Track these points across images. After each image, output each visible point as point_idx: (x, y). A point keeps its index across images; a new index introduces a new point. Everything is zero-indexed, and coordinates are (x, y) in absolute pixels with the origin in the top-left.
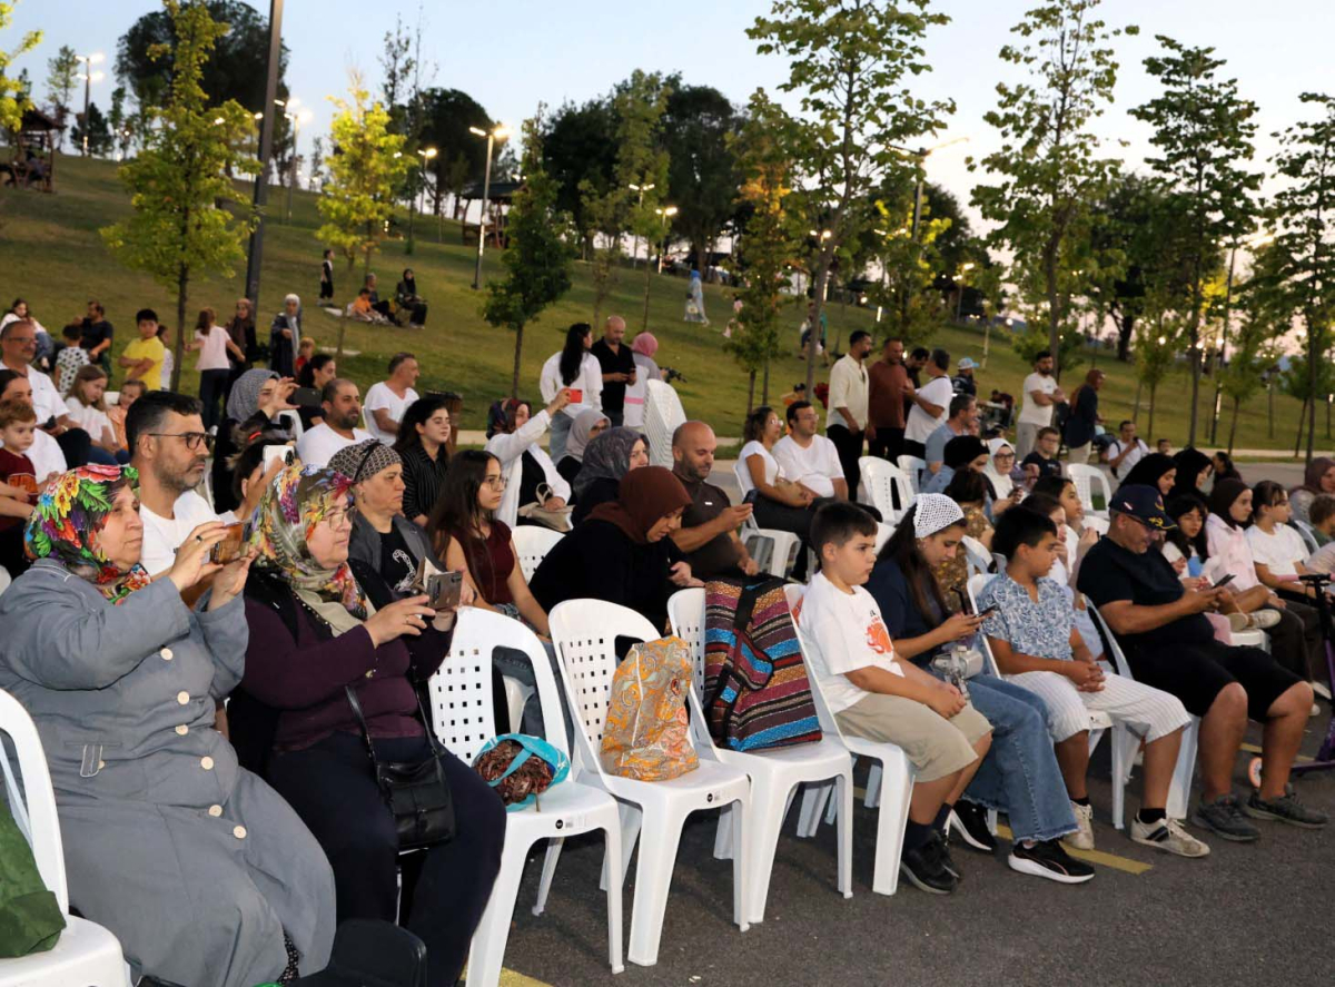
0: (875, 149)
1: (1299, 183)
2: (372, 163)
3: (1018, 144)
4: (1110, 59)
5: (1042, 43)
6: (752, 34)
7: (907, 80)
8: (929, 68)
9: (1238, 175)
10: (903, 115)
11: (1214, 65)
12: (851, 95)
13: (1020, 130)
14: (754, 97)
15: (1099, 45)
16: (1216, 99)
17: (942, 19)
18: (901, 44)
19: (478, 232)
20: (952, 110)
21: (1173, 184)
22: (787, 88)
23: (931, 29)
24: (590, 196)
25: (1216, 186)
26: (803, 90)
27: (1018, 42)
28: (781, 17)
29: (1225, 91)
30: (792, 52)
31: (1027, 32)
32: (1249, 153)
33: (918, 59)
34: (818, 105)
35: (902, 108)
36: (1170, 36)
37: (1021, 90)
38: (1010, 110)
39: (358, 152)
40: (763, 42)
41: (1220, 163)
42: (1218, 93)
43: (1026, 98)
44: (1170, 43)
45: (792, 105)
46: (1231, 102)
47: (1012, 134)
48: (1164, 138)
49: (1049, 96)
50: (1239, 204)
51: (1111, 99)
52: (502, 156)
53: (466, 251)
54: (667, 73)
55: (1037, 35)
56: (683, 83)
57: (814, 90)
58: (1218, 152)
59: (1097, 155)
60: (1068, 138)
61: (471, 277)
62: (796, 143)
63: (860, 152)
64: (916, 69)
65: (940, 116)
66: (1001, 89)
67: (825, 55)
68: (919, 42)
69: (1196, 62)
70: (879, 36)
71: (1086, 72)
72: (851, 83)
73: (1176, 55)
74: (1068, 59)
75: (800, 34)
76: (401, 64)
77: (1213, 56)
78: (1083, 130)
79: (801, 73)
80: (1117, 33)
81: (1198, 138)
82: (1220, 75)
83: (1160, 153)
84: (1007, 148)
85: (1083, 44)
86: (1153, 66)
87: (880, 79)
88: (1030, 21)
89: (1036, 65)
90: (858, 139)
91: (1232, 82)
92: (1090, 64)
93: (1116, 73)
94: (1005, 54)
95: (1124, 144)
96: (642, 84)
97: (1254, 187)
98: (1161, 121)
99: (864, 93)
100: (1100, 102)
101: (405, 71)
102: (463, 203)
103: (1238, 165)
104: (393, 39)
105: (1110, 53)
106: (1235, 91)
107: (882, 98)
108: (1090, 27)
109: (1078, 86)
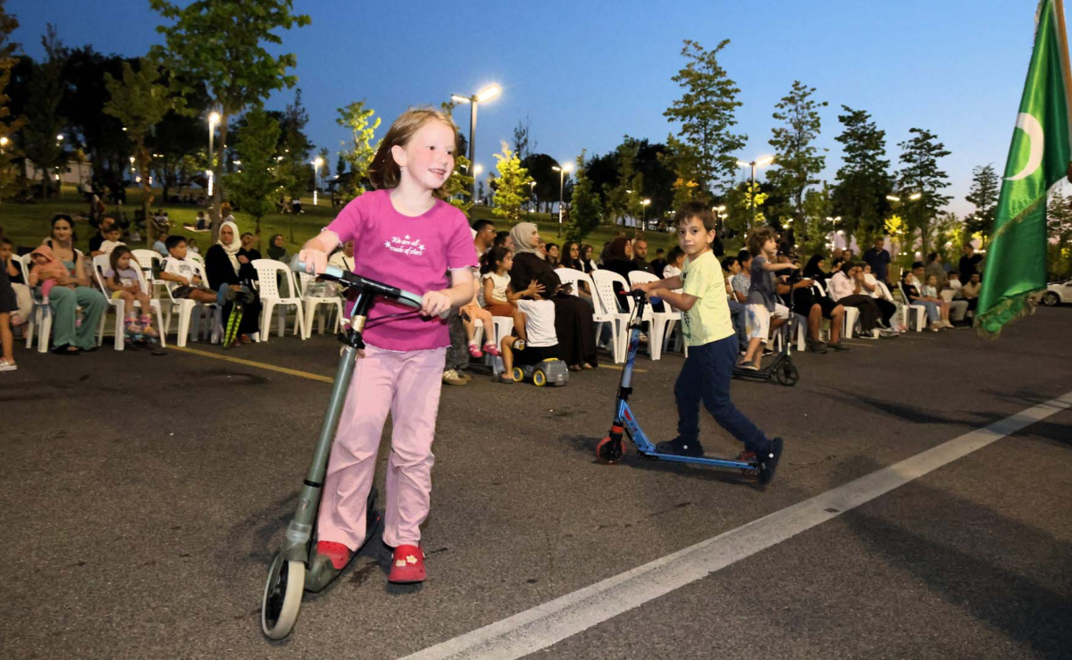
0: (717, 155)
1: (911, 165)
2: (514, 181)
3: (783, 153)
4: (816, 116)
5: (790, 111)
6: (665, 114)
7: (728, 127)
8: (736, 123)
9: (880, 162)
10: (727, 142)
11: (867, 117)
12: (706, 135)
13: (783, 147)
14: (669, 139)
15: (813, 110)
16: (867, 132)
17: (740, 104)
18: (724, 114)
19: (558, 216)
20: (746, 139)
21: (853, 168)
22: (680, 134)
23: (736, 108)
24: (607, 189)
25: (871, 167)
26: (687, 135)
27: (779, 111)
28: (677, 107)
29: (871, 128)
30: (682, 120)
31: (782, 107)
32: (883, 153)
33: (732, 120)
34: (694, 140)
35: (727, 139)
36: (848, 106)
37: (782, 130)
38: (778, 139)
39: (508, 176)
40: (669, 117)
41: (872, 157)
42: (868, 129)
43: (783, 133)
44: (847, 109)
45: (684, 140)
46: (875, 133)
47: (780, 149)
48: (849, 149)
49: (793, 132)
50: (881, 174)
51: (819, 132)
52: (567, 183)
53: (553, 224)
54: (641, 139)
55: (786, 109)
56: (649, 143)
57: (691, 134)
58: (871, 153)
59: (814, 155)
60: (803, 149)
61: (557, 234)
62: (684, 153)
63: (712, 157)
64: (731, 123)
65: (742, 141)
66: (774, 130)
67: (695, 121)
68: (732, 113)
69: (859, 116)
70: (716, 111)
71: (807, 122)
72: (705, 131)
73: (850, 114)
74: (800, 117)
75: (684, 113)
76: (522, 141)
77: (866, 114)
78: (808, 146)
79: (686, 129)
80: (819, 105)
81: (862, 148)
82: (869, 121)
83: (847, 155)
84: (778, 154)
85: (806, 111)
86: (842, 119)
87: (717, 128)
88: (783, 102)
89: (788, 120)
90: (711, 153)
91: (873, 123)
92: (809, 119)
93: (820, 121)
94: (775, 116)
95: (827, 150)
96: (631, 144)
97: (886, 166)
98: (846, 142)
99: (711, 134)
100: (815, 133)
101: (523, 145)
102: (550, 204)
103: (879, 158)
104: (518, 131)
105: (816, 113)
106: (875, 128)
107: (718, 135)
108: (808, 104)
109: (805, 128)
